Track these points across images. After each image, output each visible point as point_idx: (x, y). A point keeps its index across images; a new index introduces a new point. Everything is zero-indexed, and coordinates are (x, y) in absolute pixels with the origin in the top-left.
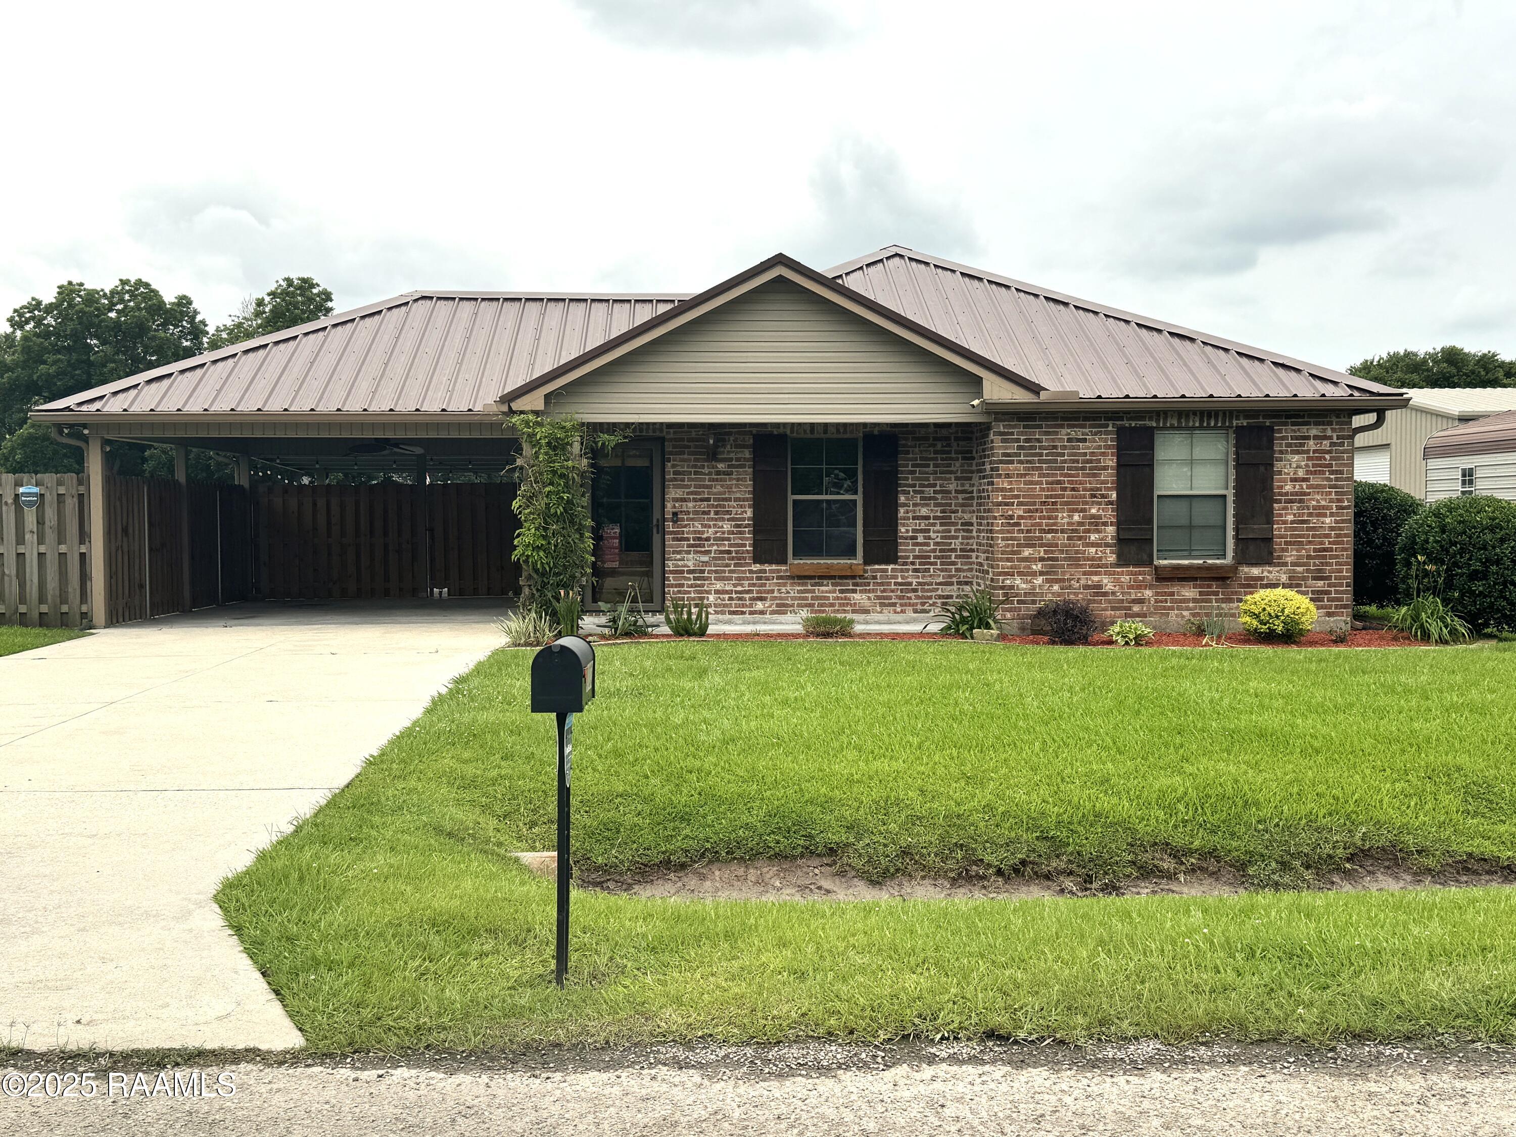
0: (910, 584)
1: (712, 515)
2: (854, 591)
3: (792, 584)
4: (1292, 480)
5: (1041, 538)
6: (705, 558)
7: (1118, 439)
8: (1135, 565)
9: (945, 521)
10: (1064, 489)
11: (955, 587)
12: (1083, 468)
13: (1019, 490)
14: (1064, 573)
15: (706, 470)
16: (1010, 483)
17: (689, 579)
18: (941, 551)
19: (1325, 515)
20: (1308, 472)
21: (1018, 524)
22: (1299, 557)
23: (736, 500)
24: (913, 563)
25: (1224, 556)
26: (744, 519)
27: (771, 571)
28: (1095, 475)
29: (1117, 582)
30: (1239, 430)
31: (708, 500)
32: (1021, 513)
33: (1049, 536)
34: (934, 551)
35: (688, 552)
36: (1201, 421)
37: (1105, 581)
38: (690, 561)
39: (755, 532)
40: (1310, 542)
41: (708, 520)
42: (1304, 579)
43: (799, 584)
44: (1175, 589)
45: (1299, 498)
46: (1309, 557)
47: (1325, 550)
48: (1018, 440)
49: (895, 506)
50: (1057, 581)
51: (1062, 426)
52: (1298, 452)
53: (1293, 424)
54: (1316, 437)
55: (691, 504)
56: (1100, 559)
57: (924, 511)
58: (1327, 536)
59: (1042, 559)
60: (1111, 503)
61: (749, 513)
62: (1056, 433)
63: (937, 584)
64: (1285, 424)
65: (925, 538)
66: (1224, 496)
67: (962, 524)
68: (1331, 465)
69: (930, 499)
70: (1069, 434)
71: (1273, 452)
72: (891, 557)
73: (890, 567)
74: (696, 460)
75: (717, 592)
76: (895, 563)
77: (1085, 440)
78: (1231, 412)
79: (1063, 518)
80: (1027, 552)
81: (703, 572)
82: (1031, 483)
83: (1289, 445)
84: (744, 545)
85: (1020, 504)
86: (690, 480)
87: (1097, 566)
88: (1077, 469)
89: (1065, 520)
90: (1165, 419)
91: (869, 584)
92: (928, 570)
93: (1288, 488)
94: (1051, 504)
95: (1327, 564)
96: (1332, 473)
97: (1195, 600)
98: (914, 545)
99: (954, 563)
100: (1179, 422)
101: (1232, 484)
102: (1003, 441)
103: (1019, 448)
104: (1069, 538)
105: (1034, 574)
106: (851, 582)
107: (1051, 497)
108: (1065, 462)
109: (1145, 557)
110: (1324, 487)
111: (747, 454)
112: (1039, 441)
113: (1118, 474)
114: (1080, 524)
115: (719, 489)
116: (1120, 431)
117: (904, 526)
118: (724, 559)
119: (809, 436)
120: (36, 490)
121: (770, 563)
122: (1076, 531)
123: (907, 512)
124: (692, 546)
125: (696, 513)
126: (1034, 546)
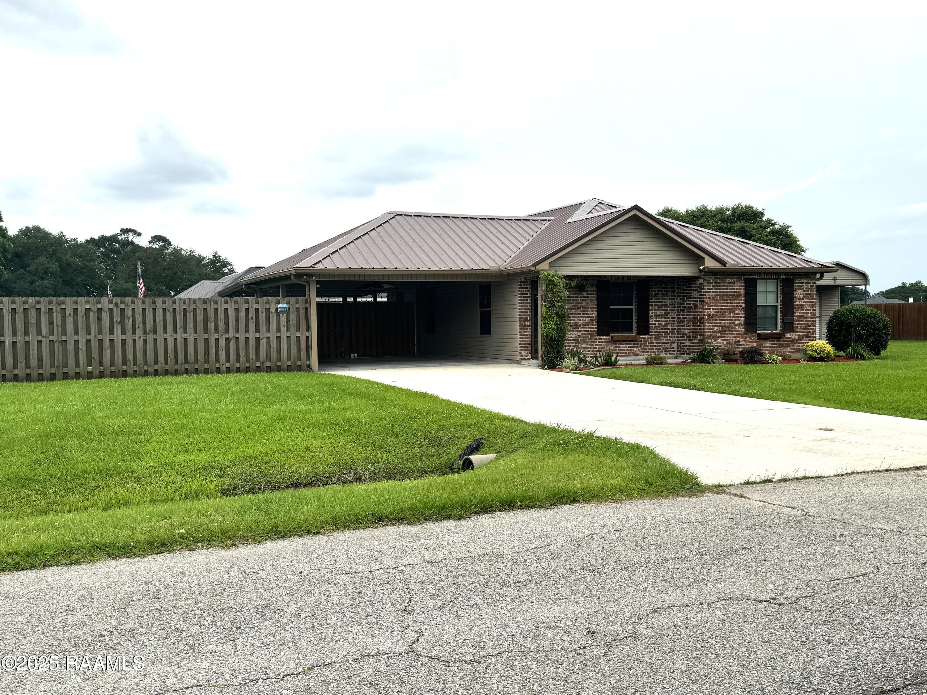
0: (653, 343)
1: (582, 315)
2: (634, 347)
3: (611, 344)
4: (799, 299)
5: (720, 323)
6: (579, 334)
7: (745, 283)
8: (751, 333)
9: (665, 317)
10: (728, 303)
11: (669, 344)
12: (734, 295)
13: (713, 303)
14: (728, 337)
15: (579, 296)
16: (710, 301)
17: (573, 343)
18: (664, 329)
19: (808, 313)
20: (804, 297)
21: (712, 317)
22: (801, 329)
23: (591, 308)
24: (654, 335)
25: (776, 329)
26: (593, 317)
27: (604, 339)
28: (738, 298)
29: (745, 340)
30: (783, 280)
31: (580, 308)
32: (713, 313)
33: (723, 322)
34: (662, 329)
35: (573, 331)
37: (741, 340)
38: (573, 335)
39: (598, 322)
40: (804, 324)
41: (581, 317)
42: (803, 338)
43: (614, 344)
44: (763, 343)
45: (801, 305)
46: (804, 329)
47: (809, 326)
48: (712, 283)
49: (648, 310)
50: (725, 340)
51: (728, 278)
52: (800, 289)
53: (799, 278)
54: (806, 283)
55: (574, 311)
56: (740, 331)
57: (658, 313)
58: (810, 321)
59: (720, 331)
60: (743, 309)
61: (595, 314)
62: (725, 280)
63: (663, 343)
64: (797, 278)
65: (659, 324)
66: (776, 306)
67: (672, 318)
68: (810, 294)
69: (661, 307)
70: (729, 281)
71: (794, 288)
72: (647, 332)
73: (646, 336)
74: (576, 291)
75: (584, 348)
76: (649, 334)
77: (734, 283)
78: (780, 273)
79: (727, 315)
80: (716, 329)
81: (578, 340)
82: (717, 300)
83: (798, 286)
84: (593, 328)
85: (713, 309)
86: (573, 300)
87: (738, 333)
88: (732, 295)
90: (760, 275)
91: (638, 344)
92: (659, 337)
93: (798, 303)
94: (723, 309)
95: (810, 332)
96: (811, 297)
97: (769, 347)
98: (655, 327)
99: (669, 334)
100: (764, 276)
101: (779, 301)
102: (708, 283)
103: (713, 286)
104: (729, 323)
105: (718, 337)
106: (632, 343)
107: (724, 306)
108: (728, 292)
109: (754, 330)
110: (808, 302)
111: (594, 289)
112: (719, 283)
113: (745, 297)
114: (733, 317)
115: (584, 304)
116: (746, 281)
117: (651, 319)
118: (586, 334)
119: (617, 281)
120: (286, 306)
121: (603, 335)
122: (731, 320)
123: (652, 313)
124: (574, 328)
125: (576, 314)
126: (717, 326)
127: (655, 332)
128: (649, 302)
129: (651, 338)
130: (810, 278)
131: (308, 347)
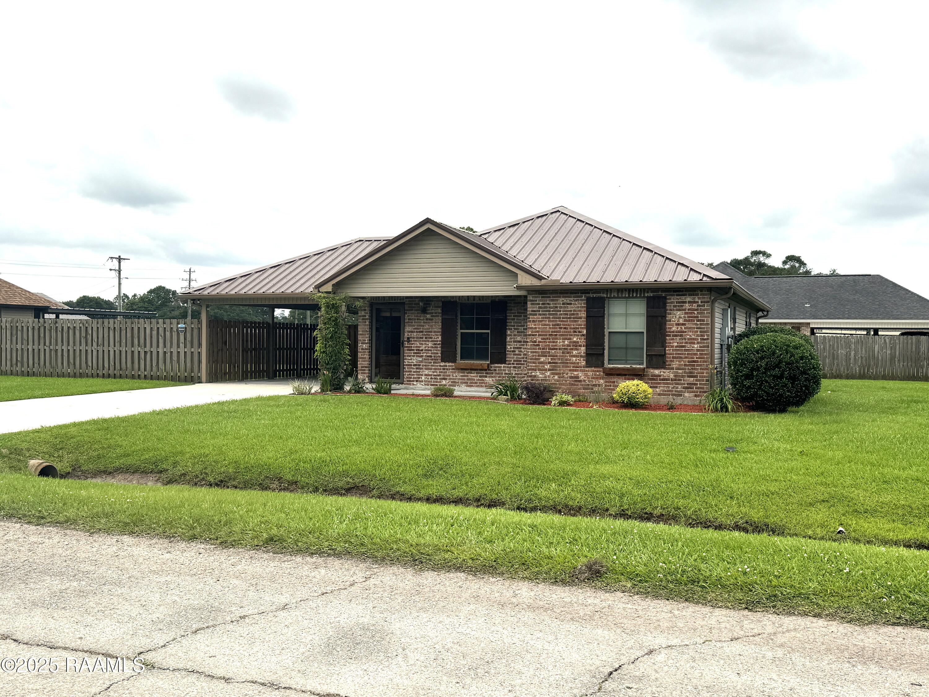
1: (424, 339)
2: (486, 377)
3: (458, 372)
4: (678, 325)
5: (549, 352)
6: (421, 359)
7: (587, 303)
8: (595, 367)
10: (561, 328)
12: (570, 318)
13: (539, 328)
14: (560, 370)
15: (422, 318)
16: (535, 325)
17: (414, 368)
19: (694, 343)
20: (685, 321)
21: (539, 345)
22: (680, 365)
23: (434, 332)
24: (513, 364)
25: (641, 363)
26: (437, 341)
27: (449, 366)
28: (575, 321)
29: (586, 375)
30: (648, 298)
31: (422, 332)
32: (540, 340)
33: (553, 351)
35: (414, 356)
36: (629, 294)
37: (580, 375)
38: (414, 360)
39: (442, 347)
40: (686, 358)
41: (422, 341)
42: (683, 376)
43: (462, 373)
44: (615, 380)
45: (680, 334)
46: (685, 365)
47: (694, 362)
48: (539, 304)
49: (505, 335)
50: (556, 374)
51: (560, 297)
52: (679, 310)
53: (677, 295)
54: (689, 302)
55: (415, 334)
56: (578, 363)
58: (696, 354)
59: (549, 363)
60: (583, 335)
61: (440, 339)
62: (557, 300)
64: (673, 295)
66: (643, 332)
68: (698, 317)
70: (563, 301)
71: (667, 310)
72: (503, 361)
73: (502, 365)
74: (418, 313)
75: (426, 375)
76: (505, 363)
77: (571, 304)
78: (644, 289)
79: (560, 343)
80: (542, 359)
81: (420, 365)
82: (545, 325)
83: (675, 306)
84: (438, 353)
85: (539, 335)
86: (415, 322)
87: (576, 367)
88: (567, 318)
89: (561, 344)
90: (611, 293)
91: (492, 373)
92: (520, 367)
93: (674, 329)
94: (554, 336)
95: (695, 369)
96: (698, 321)
98: (514, 355)
100: (618, 294)
101: (645, 326)
102: (532, 304)
103: (539, 307)
104: (563, 353)
105: (546, 370)
106: (484, 372)
107: (554, 332)
108: (561, 314)
109: (600, 363)
110: (694, 328)
111: (440, 310)
112: (548, 304)
113: (587, 321)
114: (568, 345)
115: (427, 327)
116: (588, 299)
117: (509, 345)
118: (429, 360)
119: (467, 302)
120: (184, 326)
121: (449, 362)
122: (566, 349)
123: (511, 339)
124: (415, 353)
125: (417, 338)
126: (546, 356)
127: (514, 361)
128: (506, 326)
129: (508, 367)
130: (697, 295)
131: (200, 362)
